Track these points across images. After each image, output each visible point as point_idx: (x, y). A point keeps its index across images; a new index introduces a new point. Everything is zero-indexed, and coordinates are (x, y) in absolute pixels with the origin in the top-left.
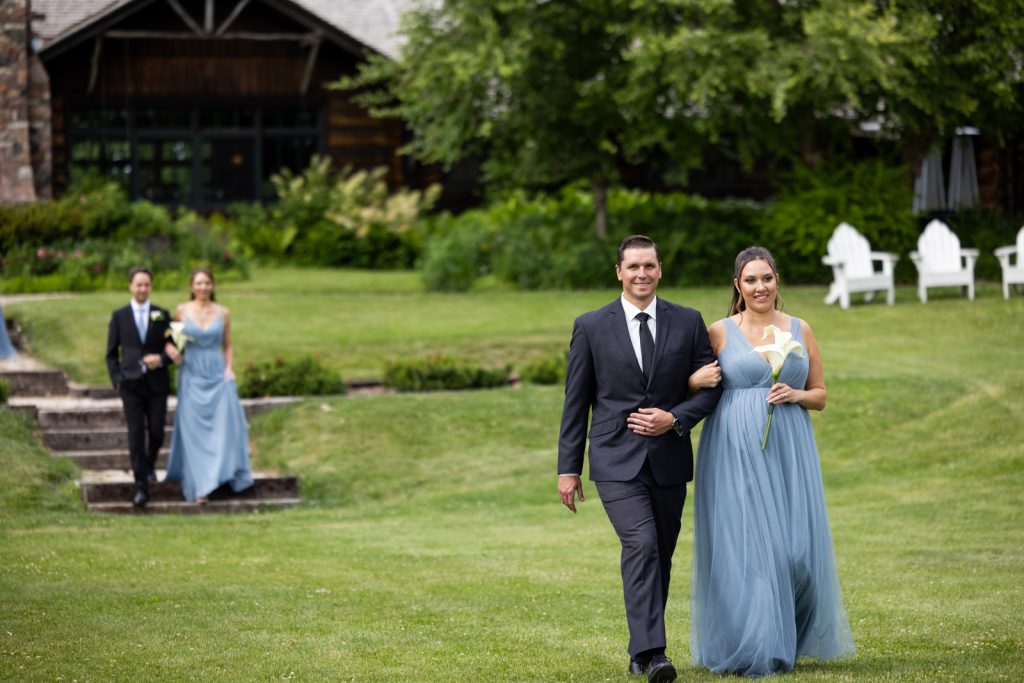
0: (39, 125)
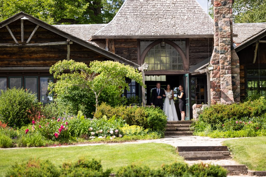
0: (235, 75)
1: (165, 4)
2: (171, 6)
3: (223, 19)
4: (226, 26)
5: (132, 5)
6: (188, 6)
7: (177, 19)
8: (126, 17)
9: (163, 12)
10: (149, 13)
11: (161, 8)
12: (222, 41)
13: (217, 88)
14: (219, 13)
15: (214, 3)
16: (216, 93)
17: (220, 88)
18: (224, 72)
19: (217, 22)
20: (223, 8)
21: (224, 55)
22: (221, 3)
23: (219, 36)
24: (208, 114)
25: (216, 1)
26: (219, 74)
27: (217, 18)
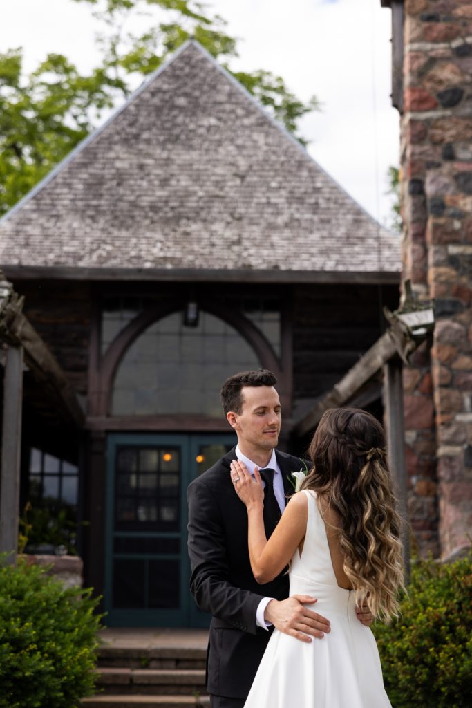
1: (205, 178)
2: (230, 184)
3: (447, 167)
4: (461, 195)
5: (85, 176)
6: (293, 184)
7: (252, 222)
8: (54, 213)
9: (198, 202)
10: (145, 201)
11: (191, 189)
12: (442, 257)
13: (421, 477)
14: (427, 141)
15: (404, 101)
16: (414, 503)
17: (436, 480)
18: (453, 400)
19: (419, 177)
20: (443, 118)
21: (454, 320)
22: (434, 96)
23: (429, 236)
24: (411, 630)
25: (413, 88)
26: (429, 414)
27: (420, 160)
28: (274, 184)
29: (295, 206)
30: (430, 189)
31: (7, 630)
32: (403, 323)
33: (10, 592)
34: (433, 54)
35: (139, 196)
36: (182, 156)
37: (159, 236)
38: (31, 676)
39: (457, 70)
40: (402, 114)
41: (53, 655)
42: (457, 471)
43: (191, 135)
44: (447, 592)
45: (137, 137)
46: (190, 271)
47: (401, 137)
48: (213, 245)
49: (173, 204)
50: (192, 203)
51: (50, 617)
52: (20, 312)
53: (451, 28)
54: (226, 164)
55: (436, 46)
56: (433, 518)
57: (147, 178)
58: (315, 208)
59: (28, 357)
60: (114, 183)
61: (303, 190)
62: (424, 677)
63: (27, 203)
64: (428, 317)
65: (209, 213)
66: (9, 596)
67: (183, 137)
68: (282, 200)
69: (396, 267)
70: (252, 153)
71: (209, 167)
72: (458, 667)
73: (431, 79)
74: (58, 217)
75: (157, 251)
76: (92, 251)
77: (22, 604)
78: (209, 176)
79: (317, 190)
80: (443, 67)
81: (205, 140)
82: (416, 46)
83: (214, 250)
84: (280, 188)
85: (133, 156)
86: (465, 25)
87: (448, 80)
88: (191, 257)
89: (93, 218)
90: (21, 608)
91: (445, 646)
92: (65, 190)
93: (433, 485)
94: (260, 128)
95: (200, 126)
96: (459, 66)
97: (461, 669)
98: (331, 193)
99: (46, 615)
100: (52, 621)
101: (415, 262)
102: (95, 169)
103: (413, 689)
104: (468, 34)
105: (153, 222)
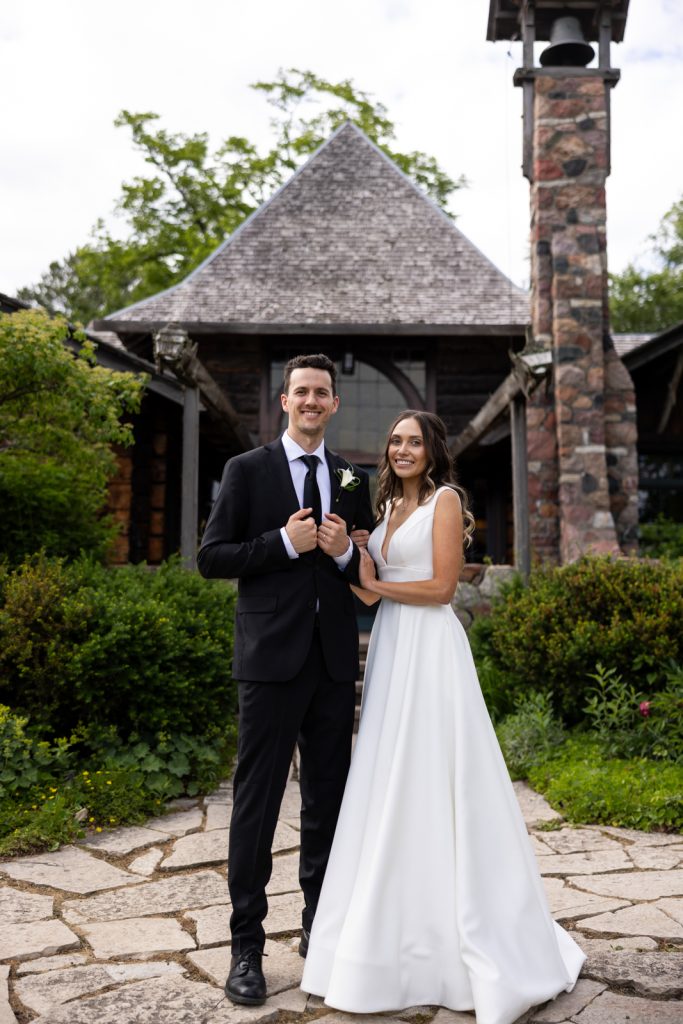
0: (619, 451)
1: (360, 245)
2: (382, 249)
3: (571, 229)
4: (583, 254)
5: (256, 244)
6: (437, 249)
7: (401, 283)
8: (229, 276)
9: (354, 265)
10: (307, 265)
11: (348, 254)
12: (565, 310)
13: (545, 501)
14: (554, 206)
15: (533, 171)
16: (538, 523)
17: (558, 503)
18: (573, 435)
19: (545, 239)
20: (568, 186)
21: (575, 365)
22: (560, 166)
23: (554, 292)
24: (526, 622)
25: (541, 159)
26: (553, 447)
27: (547, 224)
28: (420, 249)
29: (438, 268)
30: (555, 250)
31: (184, 620)
32: (525, 363)
33: (187, 589)
34: (559, 128)
35: (302, 261)
36: (339, 225)
37: (319, 295)
38: (203, 657)
39: (581, 142)
40: (532, 183)
41: (222, 641)
42: (575, 495)
43: (348, 206)
44: (557, 590)
45: (300, 208)
46: (346, 325)
47: (531, 204)
48: (367, 303)
49: (331, 268)
50: (348, 266)
51: (220, 610)
52: (194, 356)
53: (576, 105)
54: (378, 232)
55: (562, 121)
56: (555, 536)
57: (309, 245)
58: (456, 269)
59: (204, 397)
60: (281, 249)
61: (446, 254)
62: (537, 661)
63: (204, 268)
64: (547, 358)
65: (363, 275)
66: (185, 592)
67: (341, 208)
68: (428, 263)
69: (526, 321)
70: (401, 222)
71: (364, 234)
72: (565, 652)
73: (558, 151)
74: (232, 280)
75: (318, 309)
76: (261, 309)
77: (196, 599)
78: (364, 242)
79: (458, 254)
80: (568, 140)
81: (359, 211)
82: (544, 121)
83: (368, 307)
84: (425, 252)
85: (296, 226)
86: (588, 101)
87: (572, 152)
88: (347, 314)
89: (262, 281)
90: (197, 603)
91: (554, 635)
92: (238, 256)
93: (555, 507)
94: (408, 200)
95: (356, 198)
96: (582, 139)
97: (567, 654)
98: (470, 256)
99: (217, 609)
100: (221, 613)
101: (541, 314)
102: (264, 237)
103: (527, 671)
104: (591, 110)
105: (314, 283)
